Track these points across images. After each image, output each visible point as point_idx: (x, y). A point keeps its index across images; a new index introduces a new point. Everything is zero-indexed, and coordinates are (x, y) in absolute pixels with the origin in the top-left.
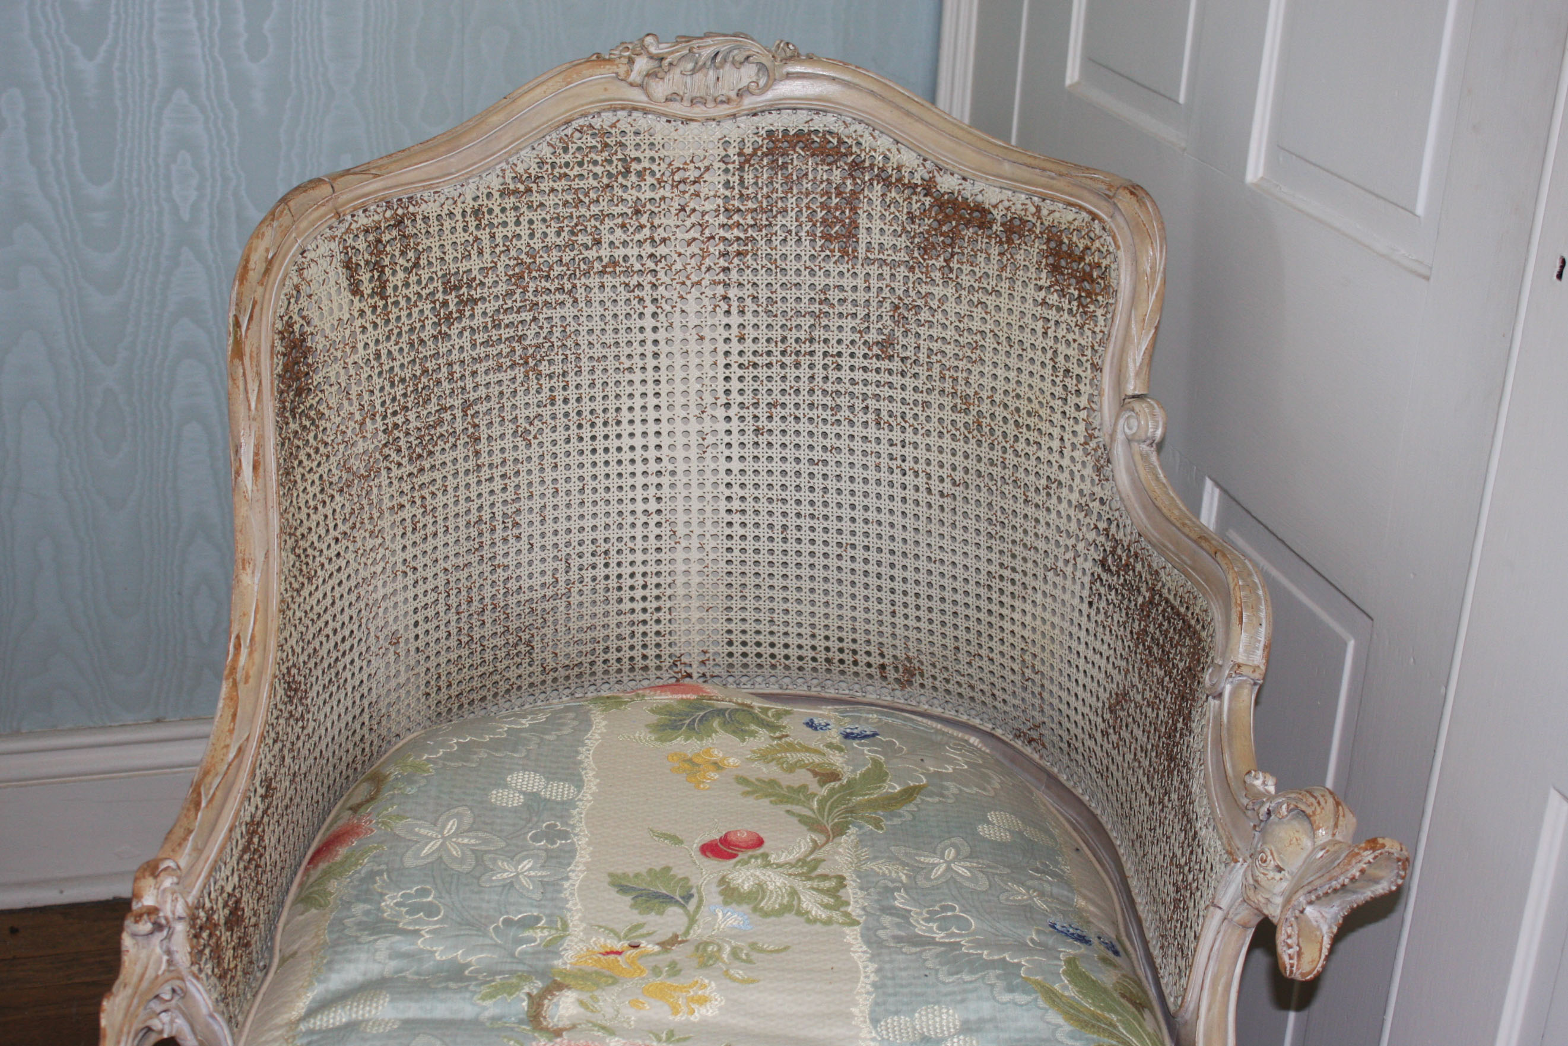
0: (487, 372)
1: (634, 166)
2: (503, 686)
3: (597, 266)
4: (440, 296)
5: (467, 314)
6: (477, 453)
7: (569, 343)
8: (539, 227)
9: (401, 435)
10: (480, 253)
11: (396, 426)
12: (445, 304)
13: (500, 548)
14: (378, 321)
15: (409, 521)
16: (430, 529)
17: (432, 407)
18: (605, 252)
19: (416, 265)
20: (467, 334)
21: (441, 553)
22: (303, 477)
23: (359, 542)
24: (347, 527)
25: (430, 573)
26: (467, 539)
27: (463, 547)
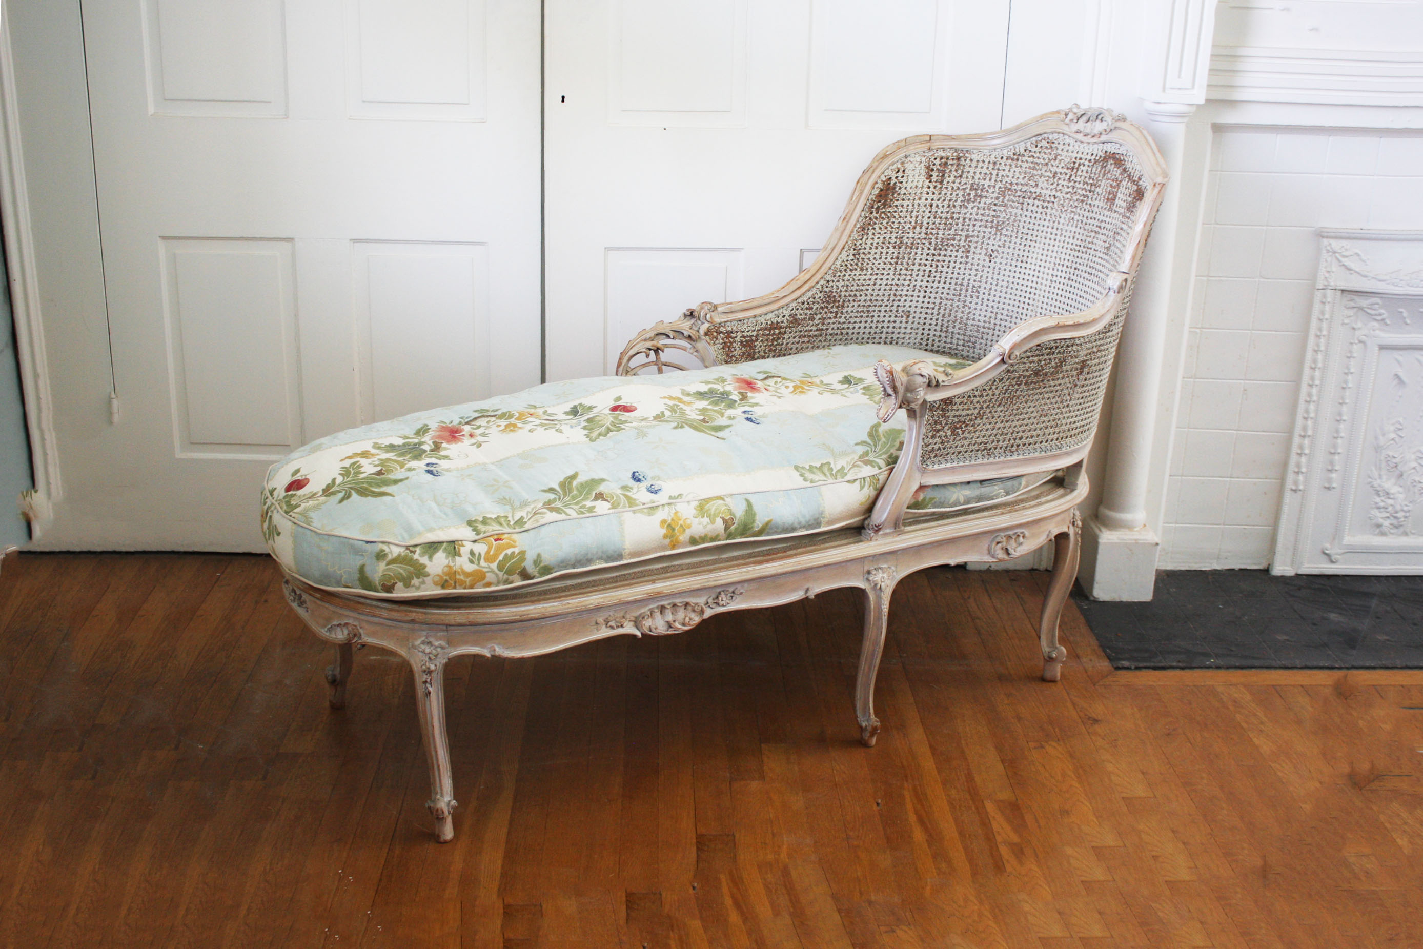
0: (980, 226)
1: (1058, 157)
3: (1034, 196)
4: (968, 191)
5: (978, 201)
6: (967, 257)
7: (1016, 224)
8: (1017, 175)
9: (933, 238)
10: (990, 180)
11: (932, 233)
12: (969, 194)
13: (969, 299)
14: (936, 192)
15: (928, 272)
17: (952, 232)
18: (1038, 190)
19: (961, 176)
20: (975, 209)
21: (940, 290)
22: (873, 234)
23: (898, 269)
24: (893, 261)
25: (933, 296)
26: (955, 290)
27: (952, 292)
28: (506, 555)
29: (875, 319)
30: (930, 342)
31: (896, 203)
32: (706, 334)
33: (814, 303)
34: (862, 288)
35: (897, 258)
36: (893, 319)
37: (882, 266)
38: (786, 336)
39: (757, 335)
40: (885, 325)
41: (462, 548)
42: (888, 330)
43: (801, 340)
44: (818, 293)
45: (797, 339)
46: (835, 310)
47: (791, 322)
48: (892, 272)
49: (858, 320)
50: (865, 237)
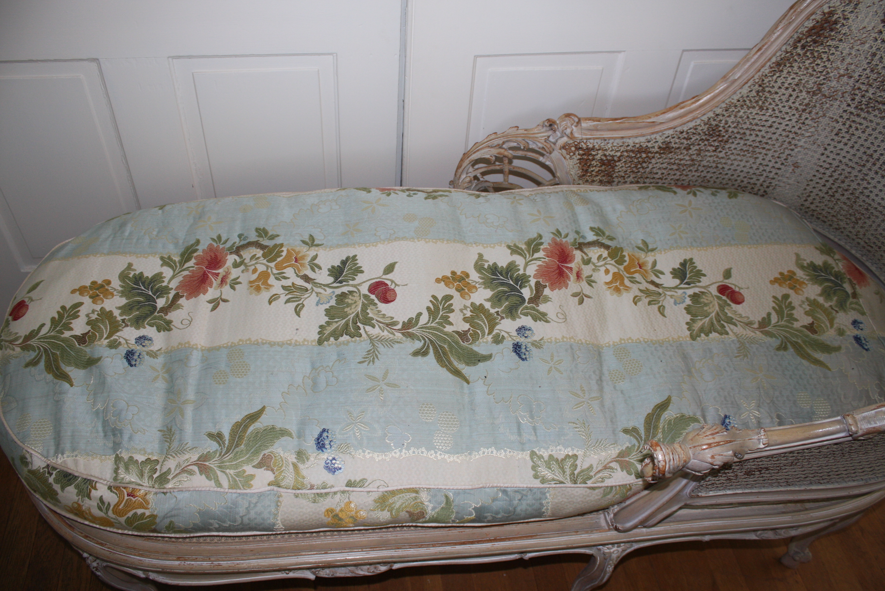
2: (835, 226)
9: (859, 94)
11: (859, 89)
13: (872, 174)
15: (837, 129)
16: (845, 140)
21: (843, 153)
22: (789, 72)
23: (803, 118)
24: (801, 108)
25: (832, 156)
26: (860, 158)
27: (856, 160)
28: (135, 514)
29: (758, 161)
30: (810, 199)
31: (830, 43)
32: (563, 147)
33: (694, 134)
34: (755, 127)
35: (807, 105)
36: (777, 166)
37: (786, 109)
38: (653, 161)
39: (621, 156)
40: (768, 169)
41: (93, 491)
42: (768, 174)
43: (669, 167)
44: (702, 125)
45: (665, 166)
46: (716, 144)
47: (664, 149)
48: (794, 119)
49: (739, 158)
50: (778, 75)
